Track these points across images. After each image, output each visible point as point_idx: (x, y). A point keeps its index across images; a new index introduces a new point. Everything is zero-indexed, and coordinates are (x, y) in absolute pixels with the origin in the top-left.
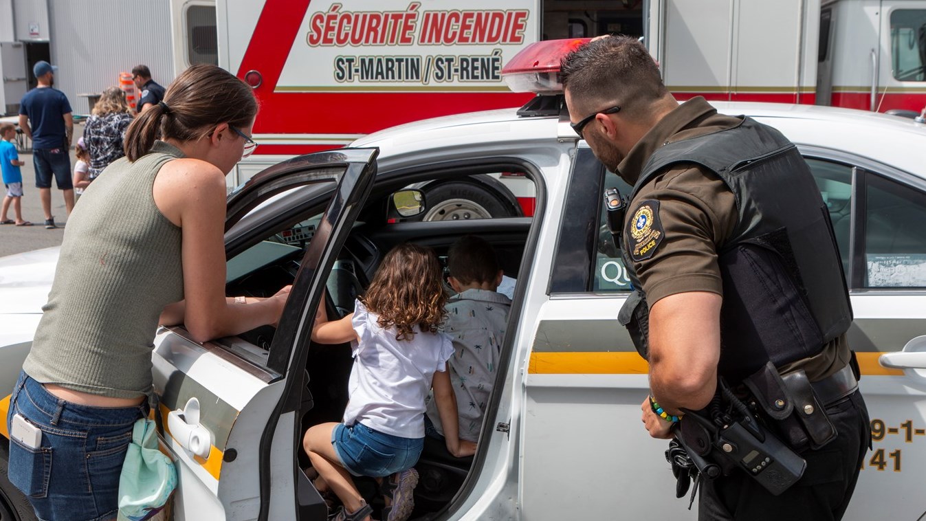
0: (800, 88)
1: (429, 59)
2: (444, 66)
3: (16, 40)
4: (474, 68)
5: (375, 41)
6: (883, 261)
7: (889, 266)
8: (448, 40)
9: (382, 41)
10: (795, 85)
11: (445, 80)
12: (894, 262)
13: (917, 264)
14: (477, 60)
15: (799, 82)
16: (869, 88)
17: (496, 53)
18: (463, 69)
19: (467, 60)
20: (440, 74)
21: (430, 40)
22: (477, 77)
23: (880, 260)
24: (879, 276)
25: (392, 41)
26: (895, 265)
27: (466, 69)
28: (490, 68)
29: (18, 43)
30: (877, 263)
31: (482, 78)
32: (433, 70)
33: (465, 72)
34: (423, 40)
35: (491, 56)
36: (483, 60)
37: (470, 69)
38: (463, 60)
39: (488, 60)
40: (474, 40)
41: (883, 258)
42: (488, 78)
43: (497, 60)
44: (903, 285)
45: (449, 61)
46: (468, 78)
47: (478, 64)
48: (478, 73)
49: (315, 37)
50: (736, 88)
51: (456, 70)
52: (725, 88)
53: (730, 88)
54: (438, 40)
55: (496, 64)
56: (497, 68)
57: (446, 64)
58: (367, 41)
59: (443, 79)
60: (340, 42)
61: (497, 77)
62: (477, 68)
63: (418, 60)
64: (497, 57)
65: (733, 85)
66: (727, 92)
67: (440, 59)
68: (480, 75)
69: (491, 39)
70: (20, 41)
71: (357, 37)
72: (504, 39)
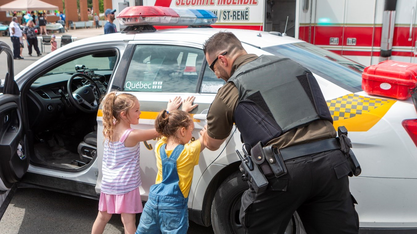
0: (375, 24)
1: (221, 12)
2: (227, 14)
3: (125, 1)
4: (238, 15)
5: (200, 4)
6: (207, 84)
7: (209, 86)
8: (228, 4)
9: (203, 4)
10: (373, 23)
11: (227, 20)
12: (210, 84)
13: (217, 85)
14: (239, 12)
15: (375, 22)
16: (410, 25)
17: (247, 9)
18: (234, 15)
19: (235, 12)
20: (225, 18)
21: (221, 4)
22: (239, 19)
23: (206, 83)
24: (205, 89)
25: (207, 4)
26: (211, 85)
27: (235, 15)
28: (244, 15)
29: (125, 3)
30: (205, 85)
31: (241, 19)
32: (222, 16)
33: (234, 17)
34: (219, 4)
35: (245, 10)
36: (242, 12)
37: (236, 15)
38: (234, 12)
39: (244, 12)
40: (238, 3)
41: (207, 83)
42: (243, 19)
43: (247, 12)
44: (212, 92)
45: (229, 12)
46: (236, 19)
47: (240, 14)
48: (239, 17)
49: (178, 3)
50: (346, 24)
51: (231, 16)
52: (342, 24)
53: (344, 24)
54: (224, 3)
55: (247, 13)
56: (247, 15)
57: (227, 13)
58: (197, 4)
59: (226, 20)
60: (187, 4)
61: (247, 19)
62: (239, 15)
63: (216, 12)
64: (247, 10)
65: (345, 23)
66: (342, 26)
67: (225, 12)
68: (240, 18)
69: (245, 3)
70: (126, 2)
71: (194, 2)
72: (250, 3)
